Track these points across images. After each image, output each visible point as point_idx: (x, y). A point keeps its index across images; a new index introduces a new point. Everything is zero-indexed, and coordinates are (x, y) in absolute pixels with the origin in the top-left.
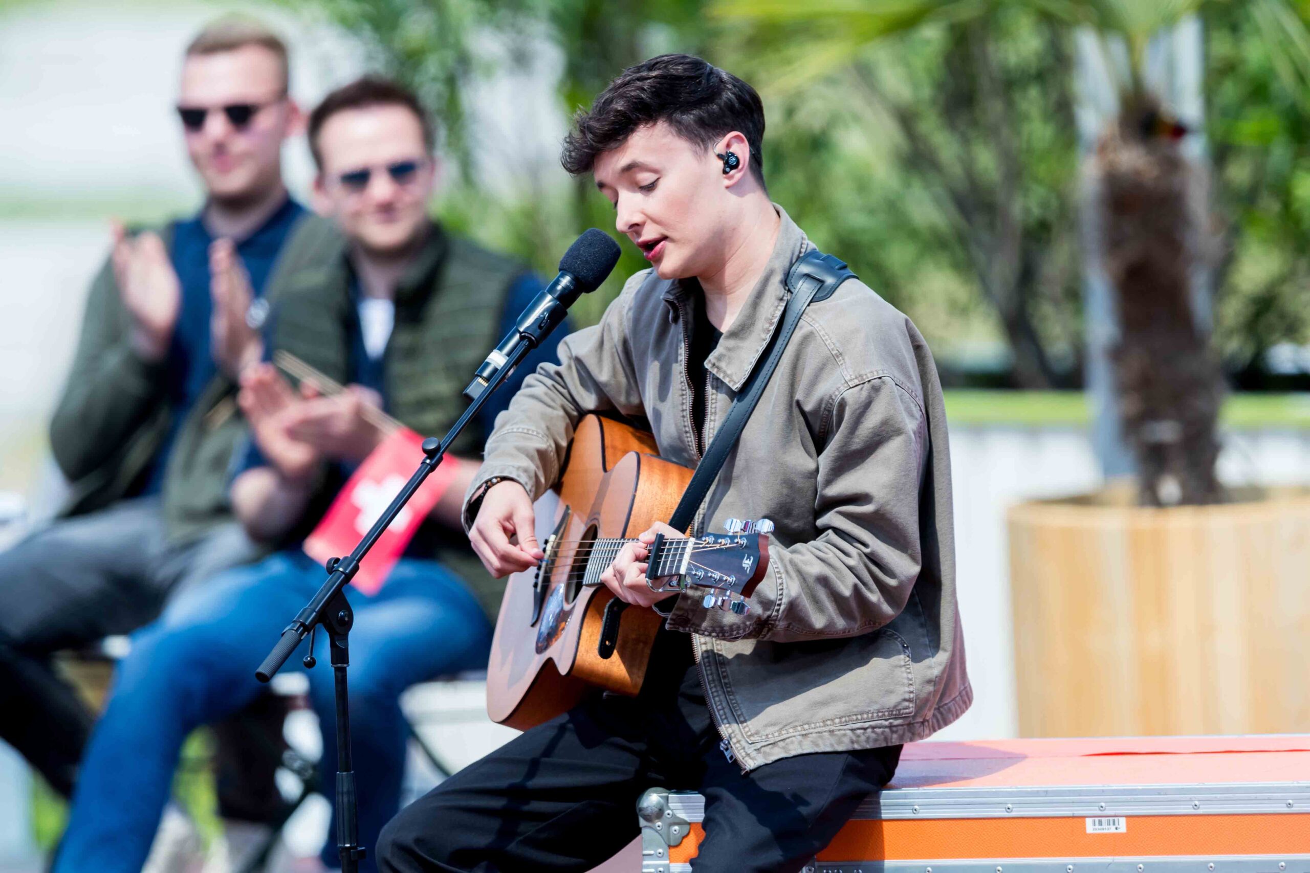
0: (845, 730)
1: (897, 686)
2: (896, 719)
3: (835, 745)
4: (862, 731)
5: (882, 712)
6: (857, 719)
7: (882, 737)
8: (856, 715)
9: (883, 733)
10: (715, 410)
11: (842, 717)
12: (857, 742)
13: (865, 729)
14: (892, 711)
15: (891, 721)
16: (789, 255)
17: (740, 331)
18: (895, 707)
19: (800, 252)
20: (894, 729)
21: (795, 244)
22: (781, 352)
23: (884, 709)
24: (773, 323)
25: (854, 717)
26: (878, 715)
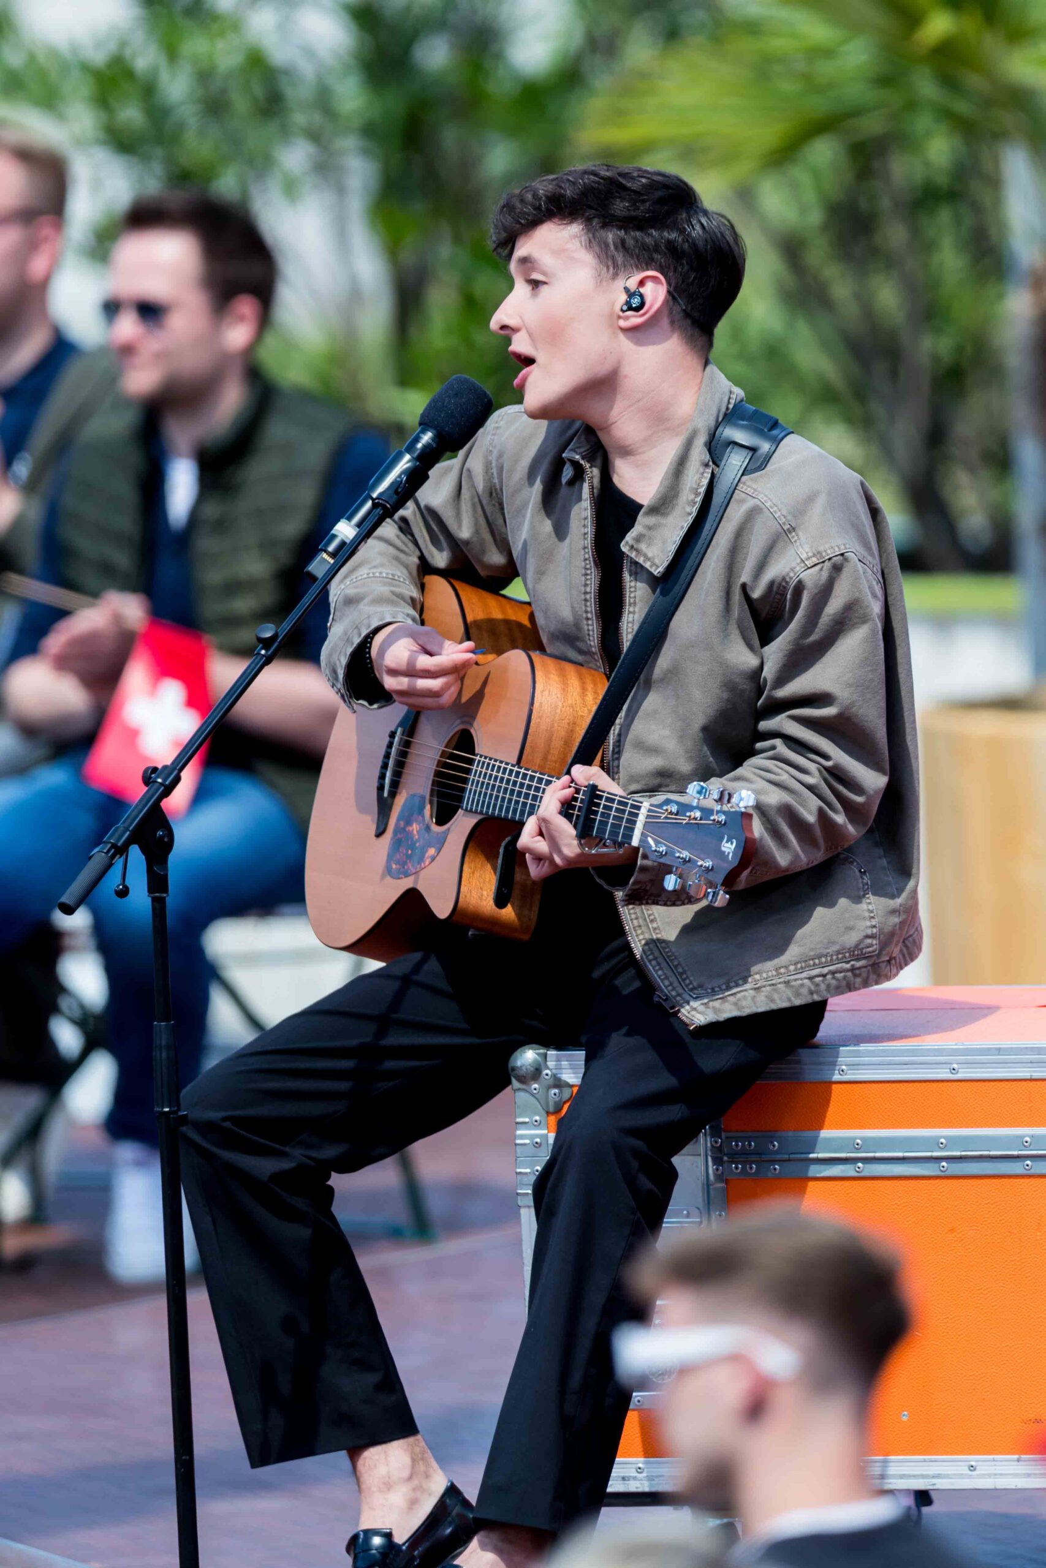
0: (801, 979)
1: (857, 921)
2: (858, 960)
3: (793, 999)
4: (821, 979)
5: (842, 953)
6: (814, 964)
7: (844, 983)
8: (813, 959)
9: (845, 978)
10: (635, 600)
11: (798, 963)
12: (817, 992)
13: (824, 976)
14: (854, 951)
15: (852, 963)
16: (714, 411)
17: (661, 505)
18: (857, 946)
19: (727, 408)
20: (857, 972)
21: (722, 400)
22: (712, 531)
23: (844, 949)
24: (700, 493)
25: (811, 962)
26: (837, 958)
